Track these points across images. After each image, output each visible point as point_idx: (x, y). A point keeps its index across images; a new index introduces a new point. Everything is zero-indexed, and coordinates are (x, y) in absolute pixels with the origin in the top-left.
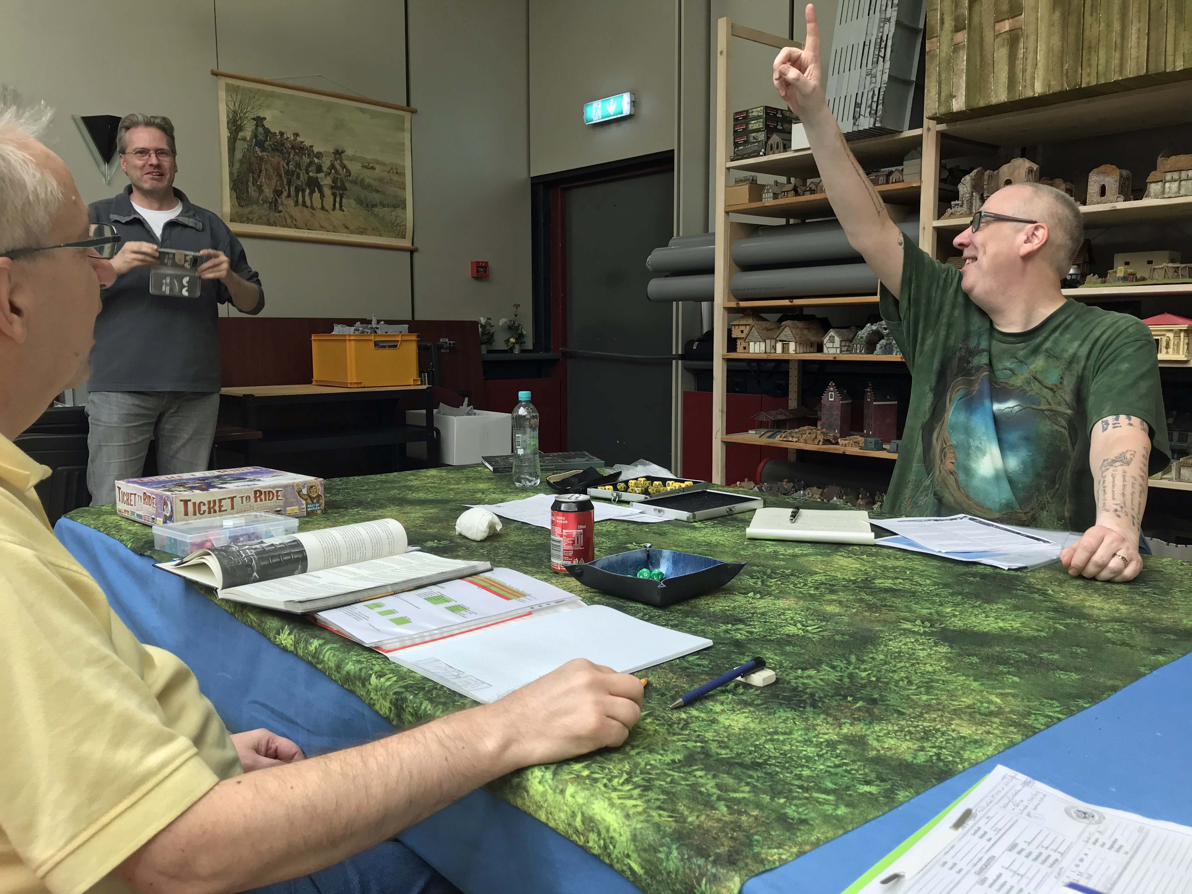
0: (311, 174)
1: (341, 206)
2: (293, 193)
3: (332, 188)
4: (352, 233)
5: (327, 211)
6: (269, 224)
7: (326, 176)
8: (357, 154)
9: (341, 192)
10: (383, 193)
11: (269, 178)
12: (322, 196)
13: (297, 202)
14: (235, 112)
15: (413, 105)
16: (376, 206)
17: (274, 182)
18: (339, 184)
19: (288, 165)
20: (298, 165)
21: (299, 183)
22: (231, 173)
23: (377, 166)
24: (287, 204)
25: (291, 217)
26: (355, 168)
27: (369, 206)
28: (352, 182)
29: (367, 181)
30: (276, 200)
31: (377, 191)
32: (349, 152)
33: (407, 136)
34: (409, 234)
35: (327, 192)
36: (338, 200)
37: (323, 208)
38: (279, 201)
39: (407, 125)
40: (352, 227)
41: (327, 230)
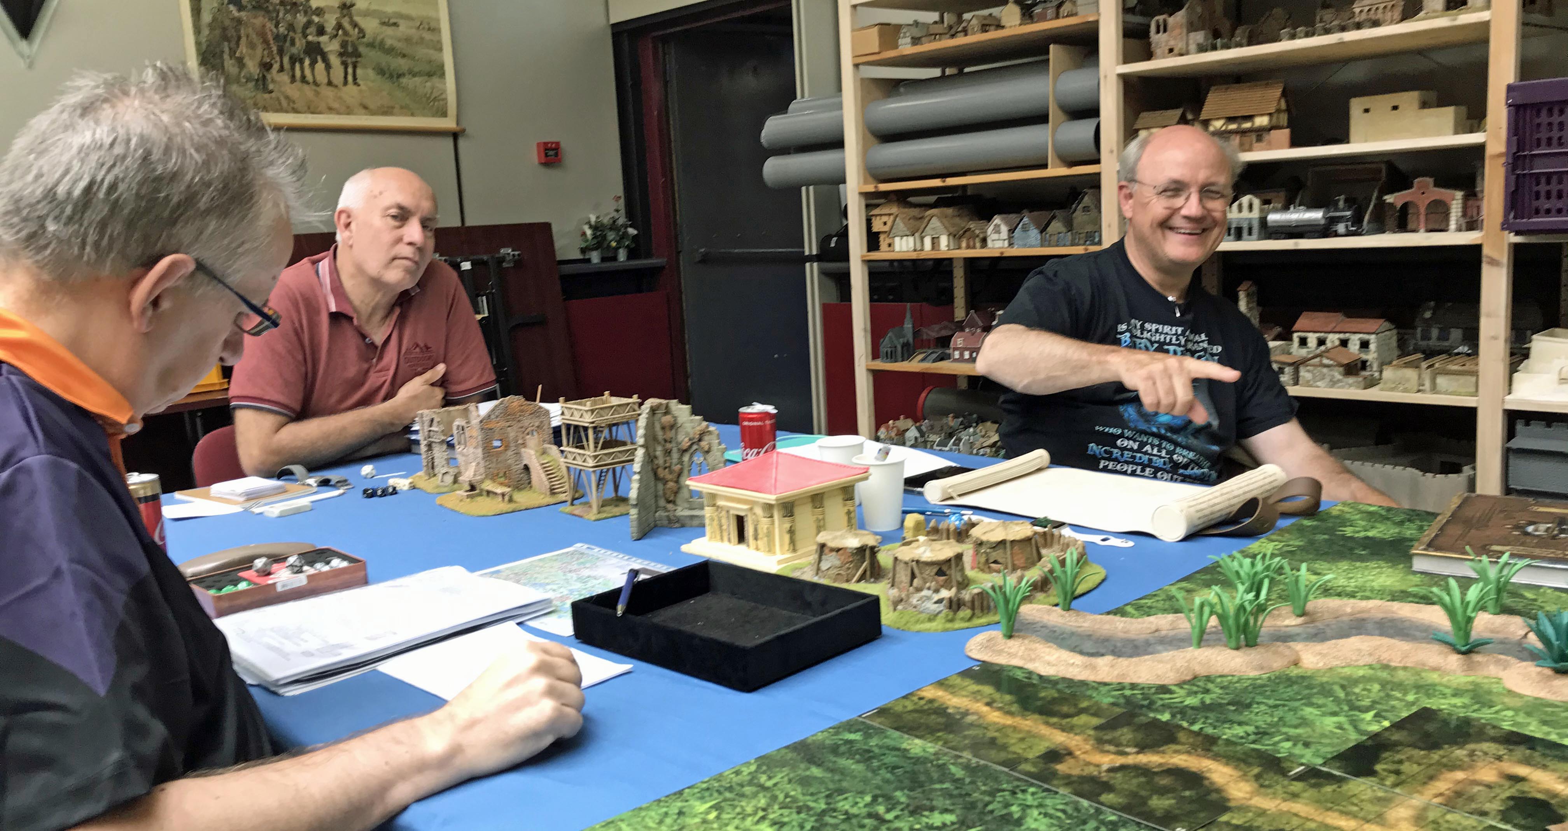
0: (310, 38)
1: (355, 78)
2: (286, 65)
3: (341, 55)
4: (373, 113)
5: (336, 86)
7: (331, 38)
8: (374, 7)
9: (354, 59)
10: (413, 58)
11: (252, 46)
12: (328, 67)
13: (293, 77)
16: (403, 75)
17: (259, 51)
18: (350, 49)
19: (277, 26)
20: (291, 27)
21: (294, 50)
22: (198, 44)
23: (401, 22)
24: (280, 79)
25: (287, 98)
26: (370, 26)
27: (393, 76)
29: (389, 42)
30: (264, 77)
31: (404, 56)
34: (452, 111)
35: (335, 61)
36: (350, 70)
37: (330, 83)
38: (269, 77)
40: (372, 106)
41: (339, 113)
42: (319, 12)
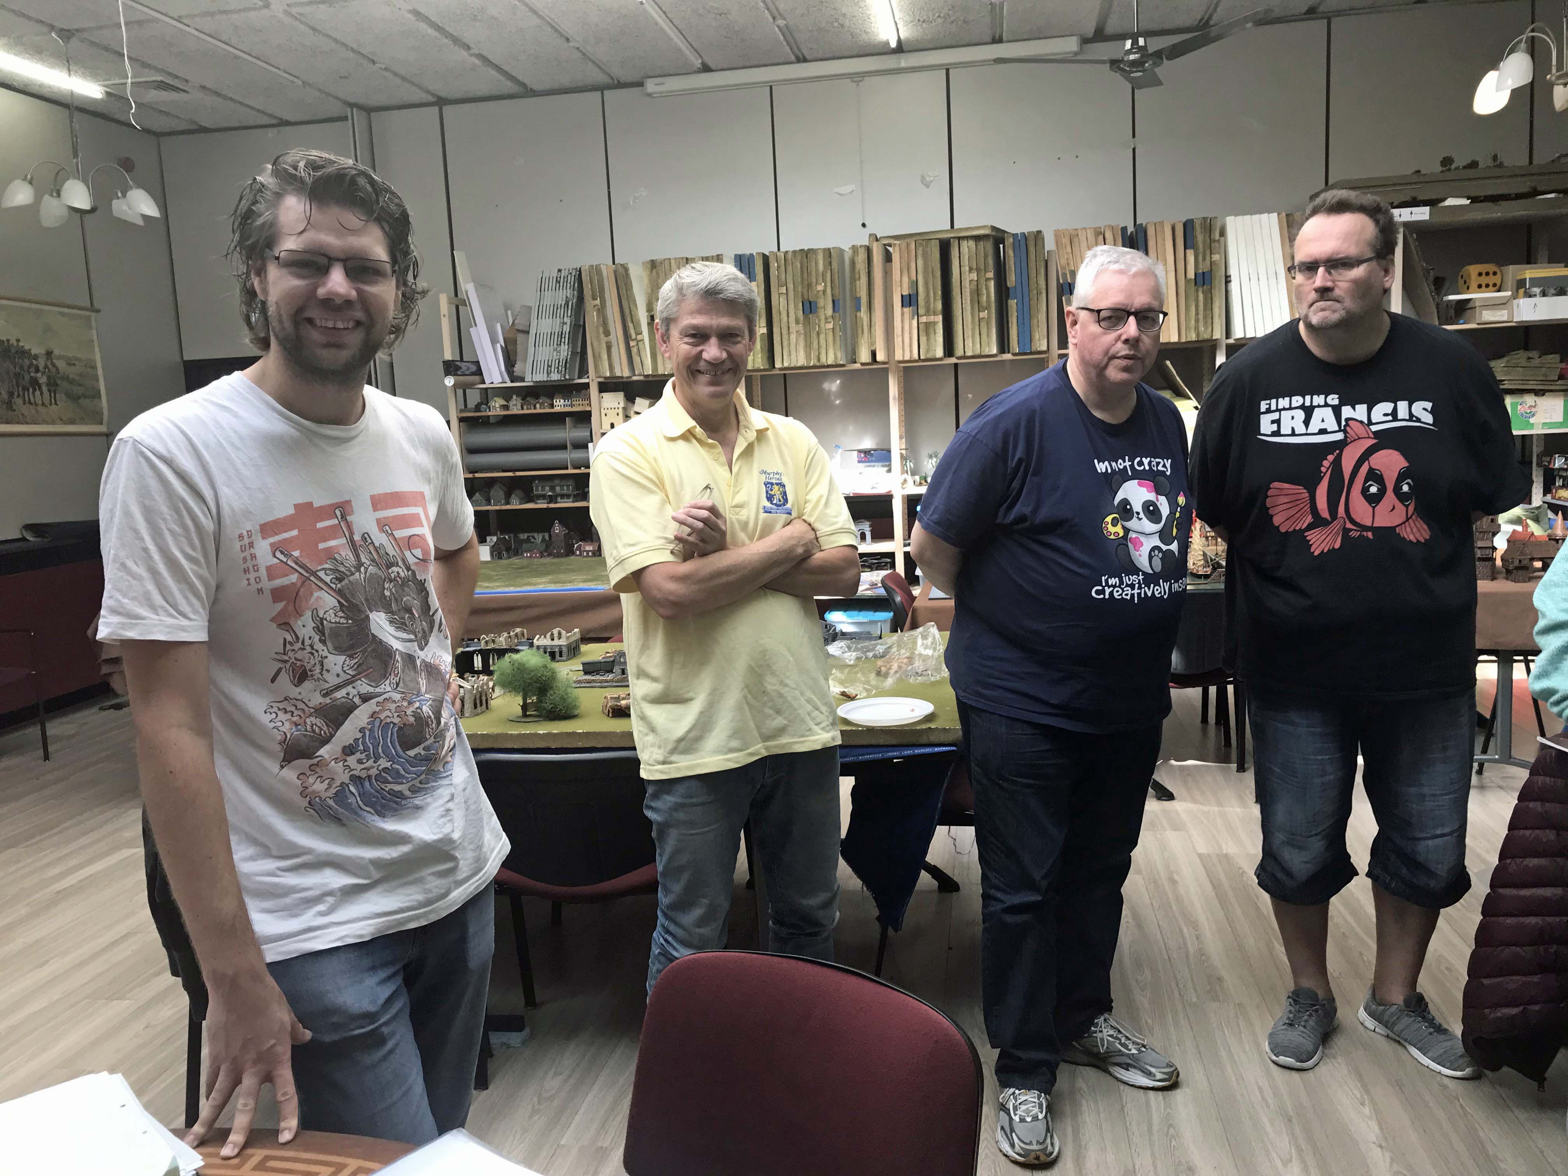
0: (32, 374)
1: (55, 400)
2: (21, 393)
3: (48, 385)
4: (66, 423)
5: (46, 406)
7: (43, 375)
8: (63, 353)
9: (54, 388)
10: (84, 386)
12: (42, 393)
13: (25, 400)
15: (95, 306)
16: (80, 397)
17: (6, 384)
18: (52, 382)
19: (14, 368)
20: (22, 368)
21: (25, 383)
23: (76, 363)
24: (19, 403)
25: (23, 415)
26: (61, 364)
27: (74, 398)
29: (71, 376)
30: (10, 400)
31: (80, 385)
33: (94, 332)
34: (105, 420)
35: (45, 389)
36: (53, 395)
37: (43, 404)
38: (12, 401)
39: (94, 323)
40: (64, 419)
41: (48, 423)
42: (36, 357)
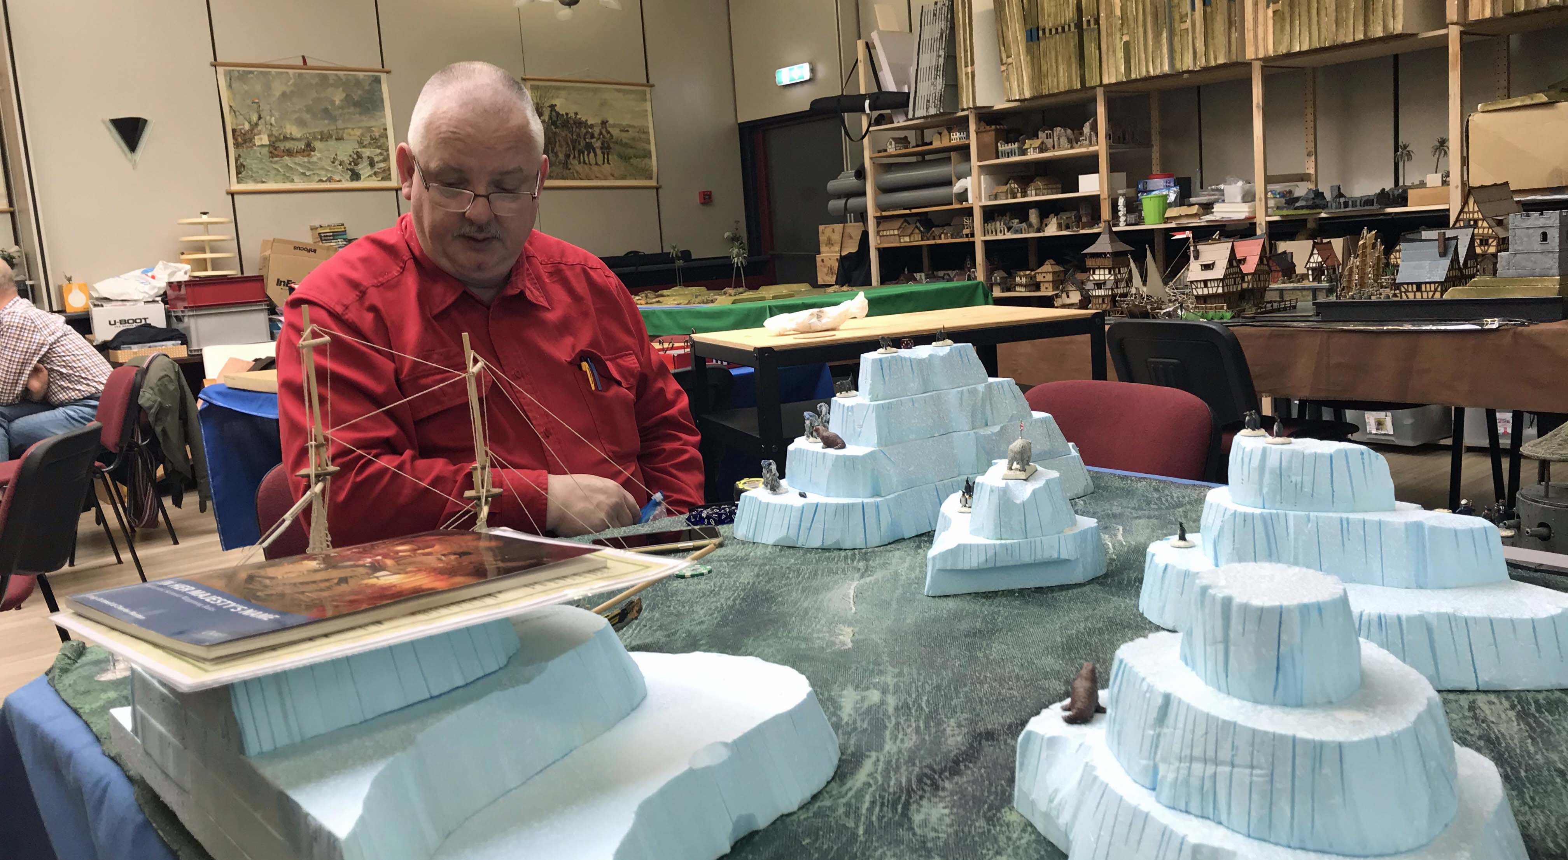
0: (587, 140)
1: (608, 161)
2: (577, 155)
3: (601, 148)
4: (617, 179)
5: (599, 165)
6: (564, 178)
7: (597, 140)
8: (617, 122)
9: (607, 151)
10: (636, 148)
11: (561, 146)
12: (596, 155)
13: (580, 161)
14: (537, 104)
15: (651, 82)
16: (631, 158)
17: (564, 149)
18: (606, 146)
19: (572, 136)
20: (579, 135)
21: (580, 147)
23: (630, 129)
24: (573, 163)
25: (577, 172)
26: (615, 132)
27: (625, 158)
28: (614, 142)
29: (624, 140)
30: (567, 161)
31: (632, 147)
32: (611, 121)
33: (649, 104)
34: (655, 176)
35: (599, 152)
36: (606, 156)
37: (596, 164)
38: (569, 161)
39: (648, 96)
40: (616, 175)
41: (600, 179)
42: (592, 126)
